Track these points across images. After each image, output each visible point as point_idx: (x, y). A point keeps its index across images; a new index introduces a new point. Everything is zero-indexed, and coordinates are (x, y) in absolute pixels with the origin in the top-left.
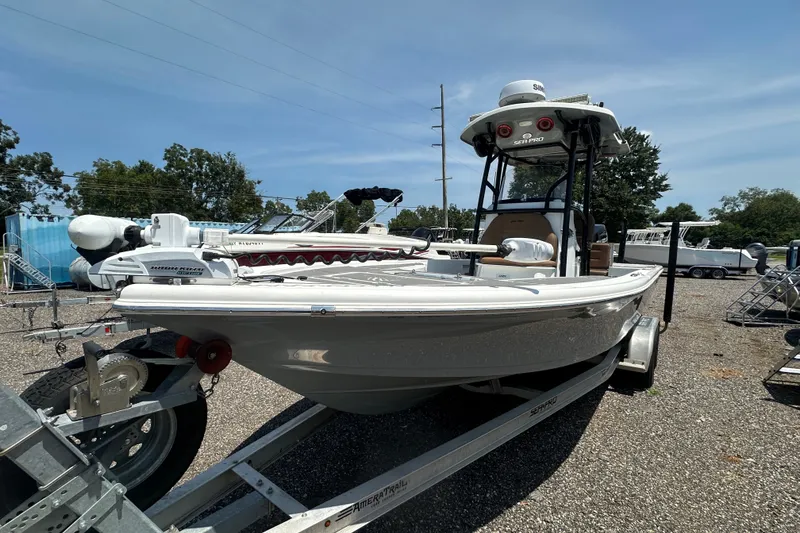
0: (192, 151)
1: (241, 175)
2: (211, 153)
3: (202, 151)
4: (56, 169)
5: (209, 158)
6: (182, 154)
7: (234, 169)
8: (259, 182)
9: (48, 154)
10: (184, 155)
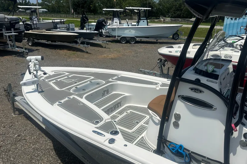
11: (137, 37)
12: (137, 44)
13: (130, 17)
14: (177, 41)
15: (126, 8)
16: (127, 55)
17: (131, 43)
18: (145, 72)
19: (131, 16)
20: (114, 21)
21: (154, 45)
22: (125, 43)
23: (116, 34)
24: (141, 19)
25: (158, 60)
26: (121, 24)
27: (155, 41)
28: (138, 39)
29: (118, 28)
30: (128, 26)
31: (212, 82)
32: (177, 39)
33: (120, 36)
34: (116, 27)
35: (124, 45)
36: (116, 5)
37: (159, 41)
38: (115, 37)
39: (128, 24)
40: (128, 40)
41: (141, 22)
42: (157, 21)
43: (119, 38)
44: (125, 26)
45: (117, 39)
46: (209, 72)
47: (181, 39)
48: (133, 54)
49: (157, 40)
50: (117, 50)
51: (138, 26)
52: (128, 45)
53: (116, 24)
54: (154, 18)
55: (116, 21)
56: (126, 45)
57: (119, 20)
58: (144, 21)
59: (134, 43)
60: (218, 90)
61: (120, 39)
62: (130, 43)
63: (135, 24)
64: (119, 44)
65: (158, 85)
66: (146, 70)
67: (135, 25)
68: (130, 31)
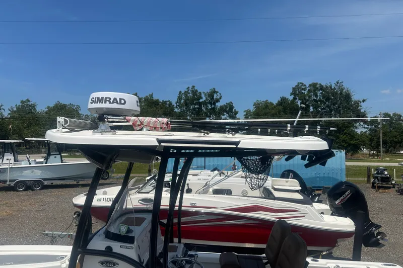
0: (310, 85)
1: (348, 97)
2: (323, 84)
3: (317, 84)
4: (235, 110)
5: (322, 88)
6: (303, 89)
7: (341, 94)
8: (364, 101)
9: (231, 102)
10: (305, 89)
11: (45, 180)
12: (44, 191)
13: (35, 150)
14: (107, 181)
15: (26, 139)
16: (26, 210)
17: (35, 190)
18: (54, 236)
19: (39, 148)
20: (5, 158)
21: (74, 189)
22: (24, 190)
23: (8, 177)
24: (52, 153)
25: (75, 214)
26: (18, 161)
27: (75, 183)
28: (46, 183)
29: (12, 168)
30: (30, 164)
31: (127, 248)
32: (107, 179)
33: (14, 181)
34: (8, 167)
35: (21, 193)
36: (12, 133)
37: (81, 183)
38: (5, 182)
39: (29, 161)
40: (29, 186)
41: (52, 157)
42: (80, 155)
43: (12, 184)
44: (24, 164)
45: (10, 185)
46: (123, 234)
47: (113, 178)
48: (37, 206)
49: (77, 182)
50: (7, 203)
51: (46, 163)
52: (30, 192)
53: (8, 162)
54: (75, 151)
55: (9, 158)
56: (25, 193)
57: (14, 156)
58: (55, 157)
59: (39, 190)
60: (135, 258)
61: (15, 184)
62: (33, 190)
63: (42, 160)
64: (12, 193)
65: (64, 260)
66: (55, 233)
67: (42, 163)
68: (33, 172)
